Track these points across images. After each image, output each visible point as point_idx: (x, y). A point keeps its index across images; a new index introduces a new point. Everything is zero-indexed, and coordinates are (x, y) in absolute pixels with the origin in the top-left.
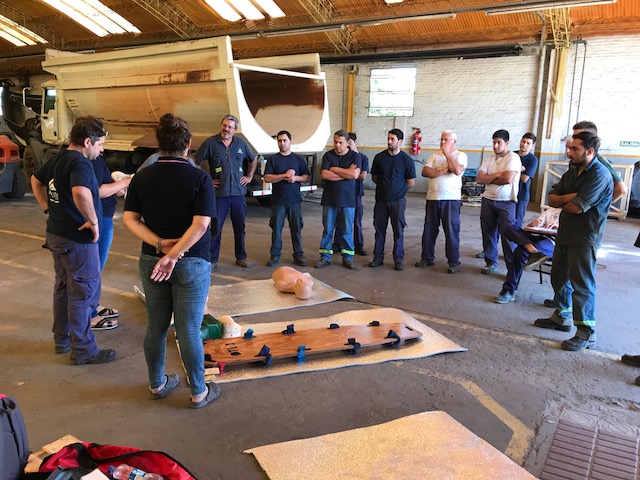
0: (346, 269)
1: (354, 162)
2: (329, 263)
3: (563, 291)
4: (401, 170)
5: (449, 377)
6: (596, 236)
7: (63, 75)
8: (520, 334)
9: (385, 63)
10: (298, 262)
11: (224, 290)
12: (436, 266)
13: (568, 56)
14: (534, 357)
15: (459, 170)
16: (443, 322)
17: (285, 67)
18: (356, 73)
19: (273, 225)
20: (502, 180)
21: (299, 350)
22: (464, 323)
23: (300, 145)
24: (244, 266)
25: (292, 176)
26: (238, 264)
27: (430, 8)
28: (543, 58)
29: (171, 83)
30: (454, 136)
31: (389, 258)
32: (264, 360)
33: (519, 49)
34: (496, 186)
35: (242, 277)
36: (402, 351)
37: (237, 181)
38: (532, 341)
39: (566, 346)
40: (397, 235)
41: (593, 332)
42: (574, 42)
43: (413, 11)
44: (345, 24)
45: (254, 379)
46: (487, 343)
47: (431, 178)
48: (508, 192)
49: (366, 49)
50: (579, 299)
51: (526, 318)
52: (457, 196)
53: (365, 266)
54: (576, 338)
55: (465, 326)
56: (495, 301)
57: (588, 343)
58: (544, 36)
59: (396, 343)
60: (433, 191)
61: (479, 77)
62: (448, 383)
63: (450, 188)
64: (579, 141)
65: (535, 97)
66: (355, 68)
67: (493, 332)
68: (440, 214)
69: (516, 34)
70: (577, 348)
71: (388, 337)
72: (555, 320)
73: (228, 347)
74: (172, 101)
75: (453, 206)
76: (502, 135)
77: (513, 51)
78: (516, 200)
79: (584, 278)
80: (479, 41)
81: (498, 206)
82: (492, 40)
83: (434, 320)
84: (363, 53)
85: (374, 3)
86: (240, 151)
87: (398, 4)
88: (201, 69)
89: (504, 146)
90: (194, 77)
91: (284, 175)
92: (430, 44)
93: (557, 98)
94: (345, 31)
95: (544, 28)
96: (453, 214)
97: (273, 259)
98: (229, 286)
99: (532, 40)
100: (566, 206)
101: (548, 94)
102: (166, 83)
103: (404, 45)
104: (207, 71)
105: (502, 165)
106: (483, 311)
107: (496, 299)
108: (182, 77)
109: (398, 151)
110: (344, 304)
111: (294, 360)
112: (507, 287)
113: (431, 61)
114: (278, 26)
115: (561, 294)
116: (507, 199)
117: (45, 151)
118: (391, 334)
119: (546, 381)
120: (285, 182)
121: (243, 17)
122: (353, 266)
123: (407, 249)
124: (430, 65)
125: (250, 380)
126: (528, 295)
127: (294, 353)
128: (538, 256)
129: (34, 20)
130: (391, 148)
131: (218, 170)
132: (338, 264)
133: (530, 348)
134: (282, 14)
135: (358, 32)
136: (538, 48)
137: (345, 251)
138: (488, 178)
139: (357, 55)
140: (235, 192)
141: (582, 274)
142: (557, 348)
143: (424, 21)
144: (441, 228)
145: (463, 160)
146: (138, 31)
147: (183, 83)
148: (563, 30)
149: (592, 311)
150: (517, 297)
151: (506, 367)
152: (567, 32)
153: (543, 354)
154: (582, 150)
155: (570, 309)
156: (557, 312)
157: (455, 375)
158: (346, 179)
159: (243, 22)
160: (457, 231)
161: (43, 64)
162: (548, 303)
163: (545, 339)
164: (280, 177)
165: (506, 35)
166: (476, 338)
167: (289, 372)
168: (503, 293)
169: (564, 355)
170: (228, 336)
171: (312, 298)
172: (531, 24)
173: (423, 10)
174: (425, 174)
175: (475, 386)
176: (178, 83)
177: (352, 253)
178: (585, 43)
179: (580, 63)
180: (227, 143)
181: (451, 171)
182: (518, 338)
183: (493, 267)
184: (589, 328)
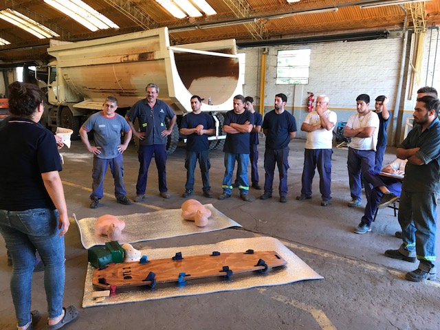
0: (242, 201)
1: (248, 119)
2: (230, 196)
3: (409, 229)
4: (285, 125)
5: (302, 306)
6: (436, 184)
7: (61, 57)
8: (371, 263)
9: (287, 46)
10: (206, 194)
11: (142, 217)
12: (313, 199)
13: (424, 38)
14: (380, 286)
15: (329, 127)
16: (309, 250)
17: (212, 49)
18: (267, 53)
19: (187, 166)
20: (364, 134)
21: (180, 276)
22: (326, 251)
23: (220, 106)
24: (165, 197)
25: (201, 130)
26: (161, 195)
27: (320, 4)
28: (406, 40)
29: (128, 62)
30: (326, 100)
31: (276, 192)
32: (149, 285)
33: (387, 33)
34: (359, 139)
35: (160, 206)
36: (268, 277)
37: (159, 133)
38: (381, 270)
39: (410, 277)
40: (282, 175)
41: (433, 266)
42: (429, 28)
43: (307, 7)
44: (257, 18)
45: (137, 302)
46: (342, 271)
47: (309, 132)
48: (369, 143)
49: (274, 36)
50: (421, 237)
51: (378, 248)
52: (329, 146)
53: (257, 198)
54: (418, 271)
55: (326, 255)
56: (354, 231)
57: (428, 276)
58: (406, 24)
59: (264, 270)
60: (310, 142)
61: (357, 55)
62: (300, 311)
63: (323, 140)
64: (422, 104)
65: (399, 69)
66: (266, 50)
67: (349, 261)
68: (315, 159)
69: (385, 23)
70: (420, 279)
71: (258, 265)
72: (403, 252)
73: (124, 271)
74: (129, 74)
75: (325, 154)
76: (364, 98)
77: (382, 35)
78: (375, 149)
79: (425, 220)
80: (357, 28)
81: (360, 154)
82: (367, 28)
83: (302, 248)
84: (272, 39)
85: (279, 3)
86: (162, 111)
87: (296, 3)
88: (148, 51)
89: (365, 107)
90: (144, 57)
91: (195, 129)
92: (321, 32)
93: (417, 69)
94: (259, 24)
95: (406, 17)
96: (325, 160)
97: (188, 192)
98: (148, 214)
99: (398, 27)
100: (410, 158)
101: (410, 67)
102: (125, 62)
103: (302, 33)
104: (152, 52)
105: (364, 122)
106: (343, 240)
107: (355, 230)
108: (135, 57)
109: (283, 111)
110: (232, 233)
111: (175, 284)
112: (365, 221)
113: (321, 44)
114: (211, 21)
115: (407, 231)
116: (368, 148)
117: (50, 109)
118: (260, 263)
119: (388, 312)
120: (195, 134)
121: (188, 16)
122: (247, 199)
123: (290, 185)
124: (321, 47)
125: (134, 302)
126: (383, 226)
127: (175, 278)
128: (390, 197)
129: (49, 21)
130: (277, 108)
131: (145, 125)
132: (237, 197)
133: (378, 277)
134: (214, 13)
135: (268, 24)
136: (401, 33)
137: (242, 187)
138: (352, 132)
139: (267, 40)
140: (157, 142)
141: (424, 217)
142: (401, 278)
143: (315, 15)
144: (316, 170)
145: (333, 118)
146: (118, 27)
147: (136, 61)
148: (421, 19)
149: (433, 248)
150: (374, 228)
151: (354, 297)
152: (423, 21)
153: (389, 284)
154: (425, 111)
155: (415, 243)
156: (404, 245)
157: (308, 303)
158: (241, 133)
159: (187, 18)
160: (329, 173)
161: (48, 50)
162: (398, 235)
163: (392, 269)
164: (192, 130)
165: (377, 24)
166: (333, 266)
167: (168, 296)
168: (361, 225)
169: (407, 286)
170: (129, 260)
171: (208, 226)
172: (396, 15)
173: (315, 6)
174: (303, 129)
175: (323, 315)
176: (133, 61)
177: (247, 188)
178: (438, 29)
179: (434, 44)
180: (152, 105)
181: (323, 127)
182: (370, 267)
183: (357, 201)
184: (429, 262)
